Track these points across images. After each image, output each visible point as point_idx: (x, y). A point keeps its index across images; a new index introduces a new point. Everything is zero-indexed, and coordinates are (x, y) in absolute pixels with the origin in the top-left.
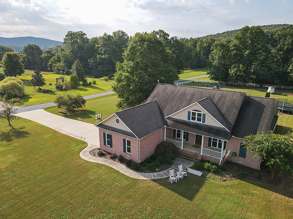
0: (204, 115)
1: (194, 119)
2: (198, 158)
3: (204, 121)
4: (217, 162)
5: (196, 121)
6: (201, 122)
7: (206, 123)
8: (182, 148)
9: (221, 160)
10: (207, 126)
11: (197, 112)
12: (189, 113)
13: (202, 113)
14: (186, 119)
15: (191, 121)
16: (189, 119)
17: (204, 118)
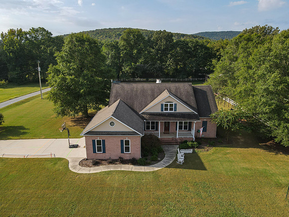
0: (176, 105)
1: (166, 109)
2: (178, 141)
3: (175, 110)
5: (169, 111)
6: (173, 111)
7: (178, 111)
8: (160, 137)
9: (194, 137)
10: (179, 113)
11: (169, 104)
12: (162, 105)
13: (173, 103)
14: (160, 111)
15: (164, 111)
16: (162, 110)
17: (176, 107)
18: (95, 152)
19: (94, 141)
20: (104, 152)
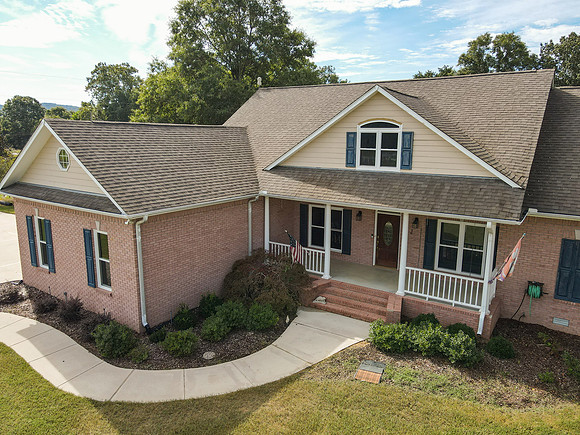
0: (409, 137)
2: (390, 308)
3: (407, 163)
4: (468, 321)
5: (377, 168)
6: (397, 169)
7: (417, 168)
8: (326, 276)
9: (483, 312)
11: (379, 132)
12: (351, 137)
13: (399, 131)
14: (340, 164)
15: (359, 168)
16: (351, 162)
17: (408, 150)
18: (35, 262)
19: (30, 220)
20: (53, 269)
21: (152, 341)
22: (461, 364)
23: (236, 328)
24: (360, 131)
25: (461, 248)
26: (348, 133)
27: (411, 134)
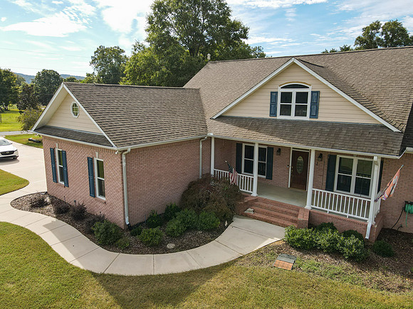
0: (316, 95)
2: (300, 218)
3: (315, 114)
4: (358, 229)
5: (292, 117)
6: (307, 118)
7: (320, 119)
8: (254, 194)
9: (370, 222)
10: (325, 125)
11: (294, 91)
12: (274, 95)
13: (309, 91)
14: (265, 114)
15: (279, 117)
16: (273, 113)
17: (315, 104)
18: (55, 179)
19: (53, 151)
20: (67, 185)
21: (132, 235)
22: (352, 259)
23: (190, 228)
24: (280, 91)
25: (354, 176)
26: (272, 93)
27: (318, 93)
